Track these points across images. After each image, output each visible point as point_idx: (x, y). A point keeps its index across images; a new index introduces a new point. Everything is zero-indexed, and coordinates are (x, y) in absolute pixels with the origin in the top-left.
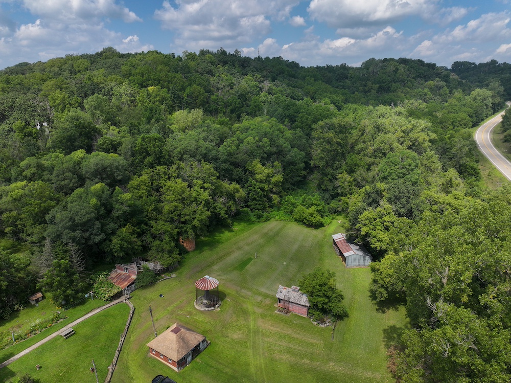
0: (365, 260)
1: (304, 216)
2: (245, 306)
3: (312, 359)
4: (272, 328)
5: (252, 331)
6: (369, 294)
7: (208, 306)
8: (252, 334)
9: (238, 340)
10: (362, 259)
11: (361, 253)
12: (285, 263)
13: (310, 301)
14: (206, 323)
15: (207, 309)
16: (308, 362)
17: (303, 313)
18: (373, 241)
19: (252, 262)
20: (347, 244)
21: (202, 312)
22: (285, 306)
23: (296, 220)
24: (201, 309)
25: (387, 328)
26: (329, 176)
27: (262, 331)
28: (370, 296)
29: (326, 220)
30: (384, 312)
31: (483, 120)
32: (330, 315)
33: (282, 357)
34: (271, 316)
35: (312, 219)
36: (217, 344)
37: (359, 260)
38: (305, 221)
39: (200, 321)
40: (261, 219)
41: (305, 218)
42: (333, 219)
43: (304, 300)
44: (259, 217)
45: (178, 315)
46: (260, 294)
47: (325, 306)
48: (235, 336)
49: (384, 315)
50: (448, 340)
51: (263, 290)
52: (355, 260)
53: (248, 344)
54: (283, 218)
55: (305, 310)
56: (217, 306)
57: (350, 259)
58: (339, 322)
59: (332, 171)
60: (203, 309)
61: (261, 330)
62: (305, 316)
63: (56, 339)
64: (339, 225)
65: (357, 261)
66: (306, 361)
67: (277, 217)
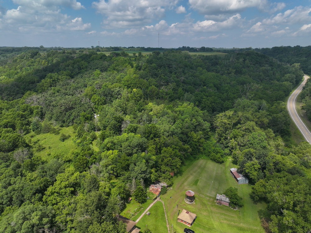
0: (246, 181)
1: (216, 158)
2: (204, 202)
3: (234, 222)
4: (217, 211)
5: (210, 212)
6: (249, 196)
7: (191, 202)
10: (245, 181)
11: (244, 178)
12: (212, 182)
13: (230, 200)
14: (192, 209)
15: (191, 203)
16: (233, 223)
17: (227, 205)
18: (251, 175)
19: (199, 181)
20: (237, 174)
21: (189, 204)
22: (220, 202)
23: (211, 159)
24: (188, 203)
25: (259, 210)
26: (223, 137)
28: (250, 197)
29: (224, 159)
30: (256, 204)
31: (291, 91)
32: (237, 206)
33: (224, 221)
34: (215, 206)
35: (219, 160)
36: (199, 217)
37: (244, 181)
38: (216, 160)
41: (216, 159)
42: (227, 158)
43: (227, 200)
44: (195, 158)
45: (181, 205)
46: (208, 196)
47: (236, 203)
48: (205, 214)
49: (257, 205)
50: (287, 220)
51: (208, 194)
52: (242, 181)
53: (210, 217)
54: (205, 158)
55: (228, 203)
56: (194, 202)
57: (240, 181)
58: (240, 208)
59: (225, 135)
61: (213, 211)
62: (228, 206)
63: (145, 215)
64: (230, 161)
65: (243, 182)
66: (232, 223)
67: (202, 158)
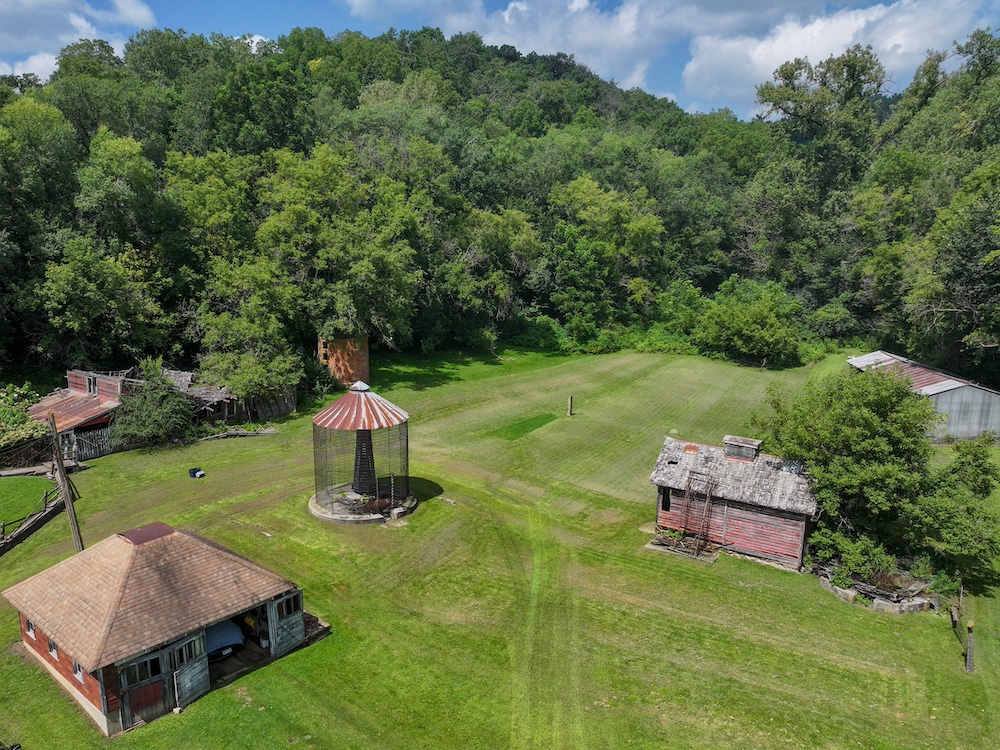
4: (630, 599)
5: (534, 602)
7: (361, 509)
8: (531, 614)
9: (464, 632)
12: (674, 432)
17: (782, 549)
19: (552, 423)
20: (916, 369)
21: (330, 525)
22: (693, 520)
23: (703, 349)
27: (584, 608)
33: (691, 720)
34: (626, 558)
36: (360, 638)
37: (985, 412)
39: (312, 552)
40: (591, 342)
43: (789, 486)
44: (584, 337)
46: (578, 495)
48: (453, 616)
51: (593, 486)
52: (964, 411)
53: (511, 649)
54: (659, 344)
55: (791, 535)
56: (396, 511)
60: (337, 517)
61: (576, 602)
62: (793, 566)
